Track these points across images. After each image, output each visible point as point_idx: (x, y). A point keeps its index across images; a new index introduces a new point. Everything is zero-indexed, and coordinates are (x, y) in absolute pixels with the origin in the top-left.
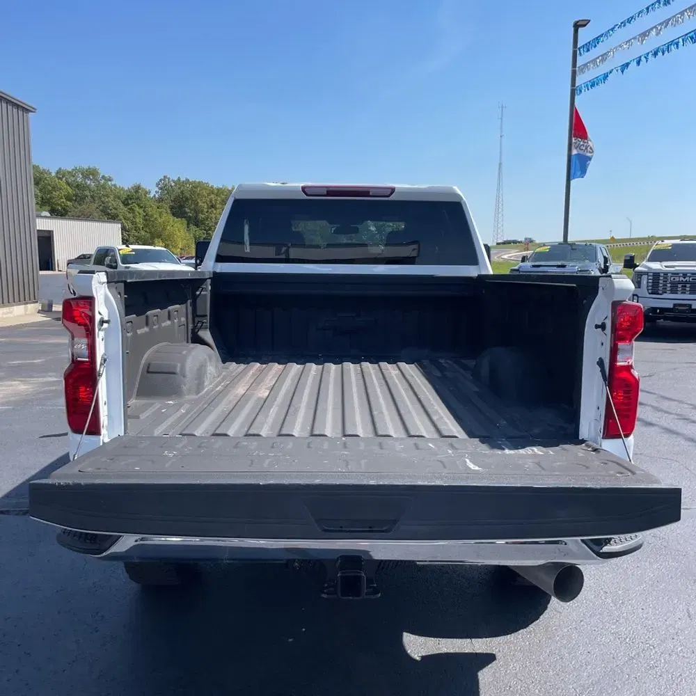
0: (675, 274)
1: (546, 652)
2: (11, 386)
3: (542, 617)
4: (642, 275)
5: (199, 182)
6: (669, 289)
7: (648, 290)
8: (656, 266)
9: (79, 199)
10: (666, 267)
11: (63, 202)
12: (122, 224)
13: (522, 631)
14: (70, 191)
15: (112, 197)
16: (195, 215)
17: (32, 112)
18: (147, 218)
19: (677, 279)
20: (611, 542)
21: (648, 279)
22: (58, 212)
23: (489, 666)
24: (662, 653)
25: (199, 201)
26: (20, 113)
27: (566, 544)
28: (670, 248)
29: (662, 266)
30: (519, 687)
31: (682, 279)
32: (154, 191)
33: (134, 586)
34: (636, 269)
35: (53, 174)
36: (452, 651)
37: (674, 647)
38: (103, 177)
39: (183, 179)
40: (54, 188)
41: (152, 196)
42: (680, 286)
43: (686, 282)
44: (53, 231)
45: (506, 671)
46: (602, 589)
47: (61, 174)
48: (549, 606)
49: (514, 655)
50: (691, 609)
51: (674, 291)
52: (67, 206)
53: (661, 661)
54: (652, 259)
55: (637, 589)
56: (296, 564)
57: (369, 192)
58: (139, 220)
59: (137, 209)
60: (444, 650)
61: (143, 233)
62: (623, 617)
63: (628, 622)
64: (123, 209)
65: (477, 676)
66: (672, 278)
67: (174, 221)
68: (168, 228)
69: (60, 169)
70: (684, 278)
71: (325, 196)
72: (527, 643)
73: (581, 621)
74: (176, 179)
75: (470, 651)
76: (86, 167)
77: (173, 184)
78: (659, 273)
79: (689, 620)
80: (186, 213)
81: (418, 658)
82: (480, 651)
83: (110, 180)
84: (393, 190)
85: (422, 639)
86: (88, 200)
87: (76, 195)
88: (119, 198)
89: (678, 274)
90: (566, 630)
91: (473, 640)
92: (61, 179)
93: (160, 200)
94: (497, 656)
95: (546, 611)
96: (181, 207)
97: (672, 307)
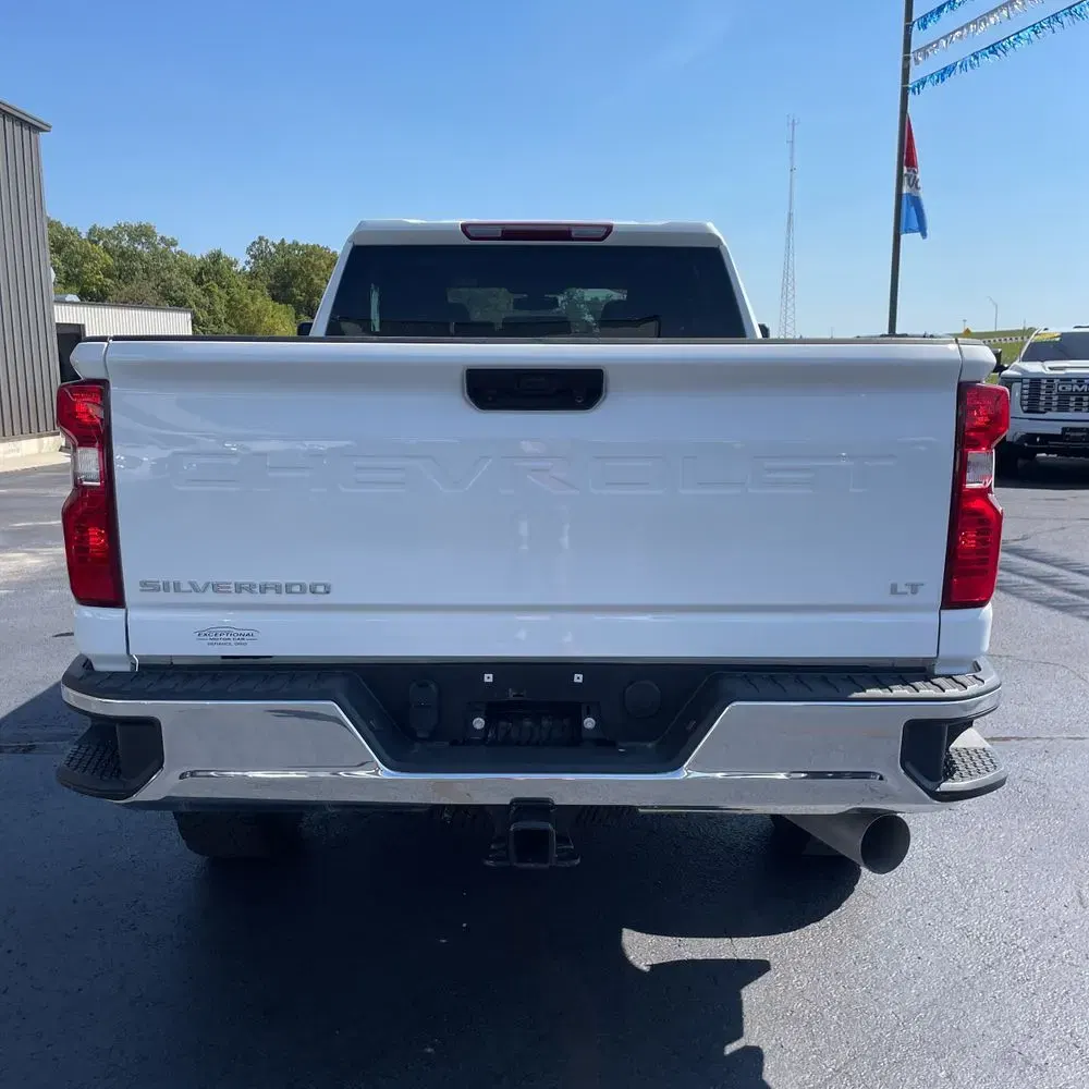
0: (1066, 380)
1: (850, 958)
2: (14, 559)
3: (844, 904)
4: (1012, 383)
5: (314, 247)
6: (1055, 404)
7: (1022, 406)
8: (1035, 368)
9: (123, 274)
10: (1051, 369)
11: (100, 280)
12: (193, 314)
13: (812, 925)
14: (110, 261)
15: (177, 271)
16: (308, 298)
17: (43, 130)
18: (232, 304)
19: (1068, 388)
20: (955, 776)
21: (1023, 389)
22: (93, 296)
23: (760, 979)
24: (1038, 959)
25: (313, 276)
26: (26, 132)
27: (881, 778)
28: (1058, 339)
29: (1044, 368)
30: (807, 1011)
31: (1076, 387)
32: (242, 261)
33: (195, 861)
34: (1004, 373)
35: (84, 236)
36: (700, 957)
37: (1057, 949)
38: (162, 238)
39: (288, 242)
40: (84, 257)
41: (239, 268)
42: (1073, 399)
43: (1083, 393)
44: (84, 325)
45: (786, 987)
46: (942, 861)
47: (95, 235)
48: (856, 887)
49: (799, 962)
50: (1084, 892)
51: (1063, 408)
52: (106, 286)
53: (1035, 971)
54: (1028, 358)
55: (998, 861)
56: (446, 815)
57: (570, 232)
58: (220, 308)
59: (217, 289)
60: (688, 956)
61: (226, 327)
62: (975, 905)
63: (982, 912)
64: (195, 291)
65: (739, 995)
66: (1060, 388)
67: (274, 307)
68: (266, 319)
69: (95, 226)
70: (1080, 386)
71: (498, 239)
72: (821, 944)
73: (907, 910)
74: (277, 242)
75: (729, 957)
76: (134, 224)
77: (273, 250)
78: (1039, 379)
79: (1080, 908)
80: (294, 295)
81: (645, 968)
82: (745, 957)
83: (174, 243)
84: (609, 228)
85: (652, 939)
86: (140, 275)
87: (120, 270)
88: (187, 272)
89: (1070, 379)
90: (883, 924)
91: (734, 939)
92: (96, 243)
93: (253, 275)
94: (772, 963)
95: (852, 895)
96: (285, 286)
97: (1060, 432)
